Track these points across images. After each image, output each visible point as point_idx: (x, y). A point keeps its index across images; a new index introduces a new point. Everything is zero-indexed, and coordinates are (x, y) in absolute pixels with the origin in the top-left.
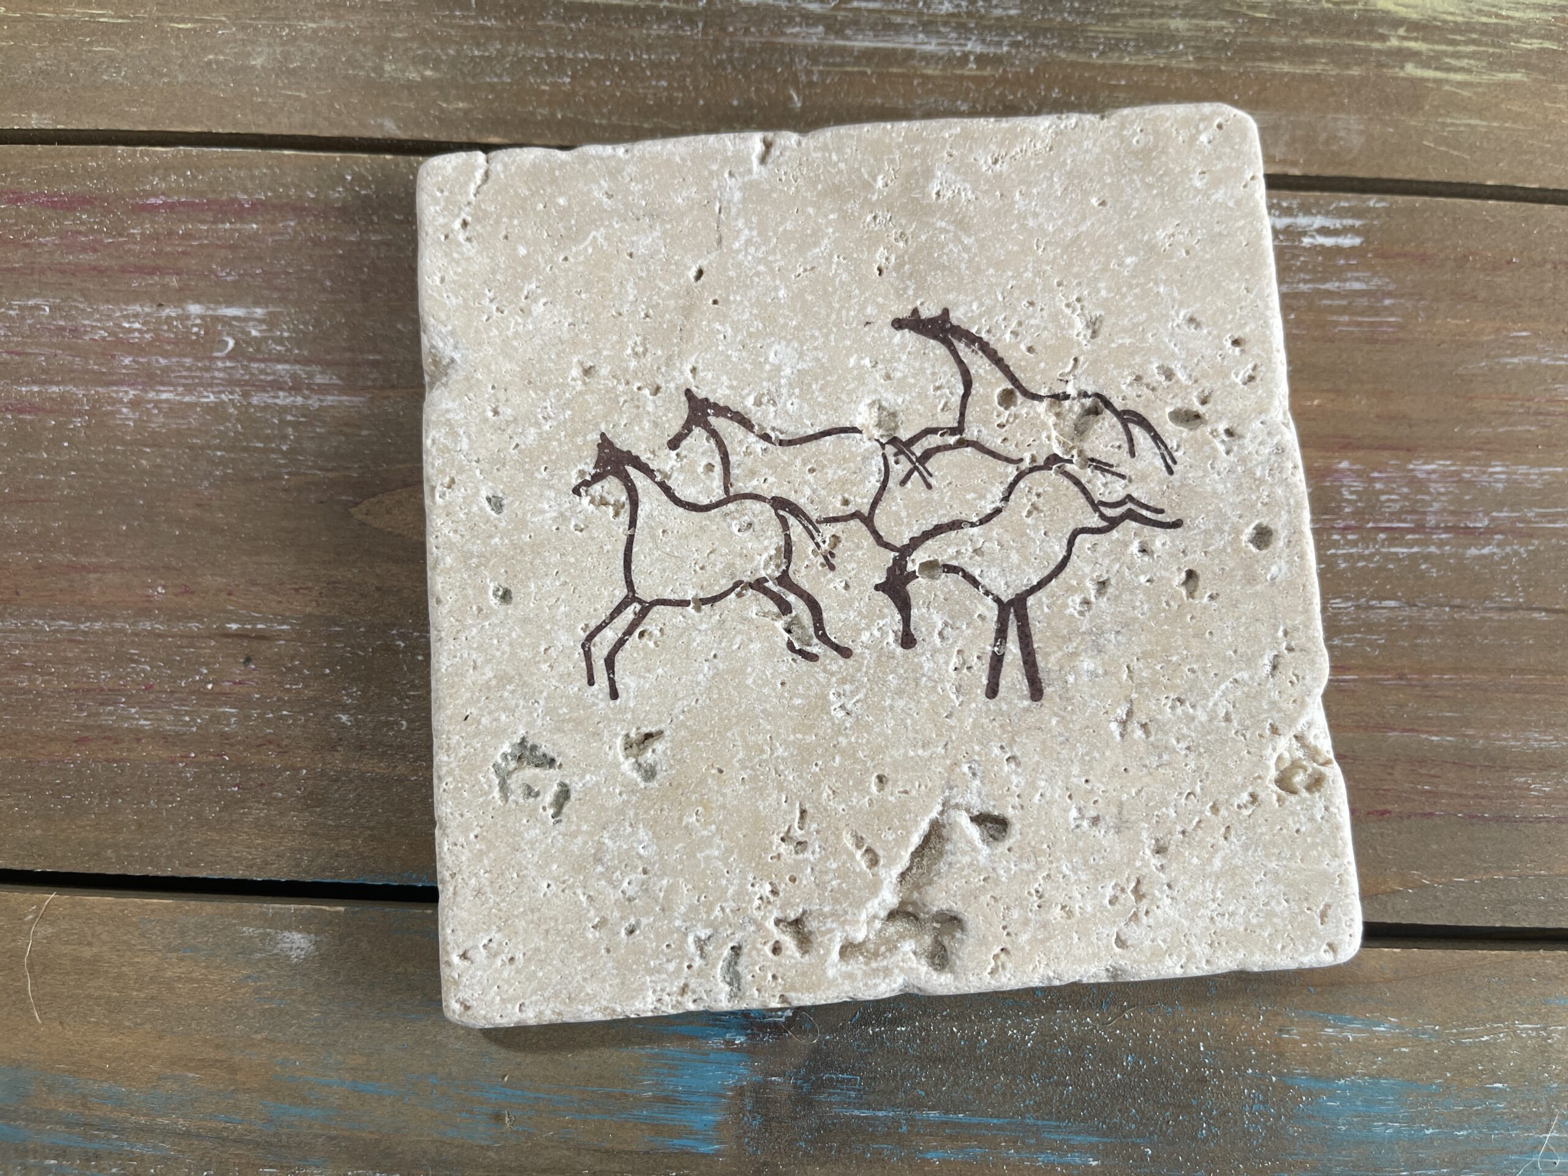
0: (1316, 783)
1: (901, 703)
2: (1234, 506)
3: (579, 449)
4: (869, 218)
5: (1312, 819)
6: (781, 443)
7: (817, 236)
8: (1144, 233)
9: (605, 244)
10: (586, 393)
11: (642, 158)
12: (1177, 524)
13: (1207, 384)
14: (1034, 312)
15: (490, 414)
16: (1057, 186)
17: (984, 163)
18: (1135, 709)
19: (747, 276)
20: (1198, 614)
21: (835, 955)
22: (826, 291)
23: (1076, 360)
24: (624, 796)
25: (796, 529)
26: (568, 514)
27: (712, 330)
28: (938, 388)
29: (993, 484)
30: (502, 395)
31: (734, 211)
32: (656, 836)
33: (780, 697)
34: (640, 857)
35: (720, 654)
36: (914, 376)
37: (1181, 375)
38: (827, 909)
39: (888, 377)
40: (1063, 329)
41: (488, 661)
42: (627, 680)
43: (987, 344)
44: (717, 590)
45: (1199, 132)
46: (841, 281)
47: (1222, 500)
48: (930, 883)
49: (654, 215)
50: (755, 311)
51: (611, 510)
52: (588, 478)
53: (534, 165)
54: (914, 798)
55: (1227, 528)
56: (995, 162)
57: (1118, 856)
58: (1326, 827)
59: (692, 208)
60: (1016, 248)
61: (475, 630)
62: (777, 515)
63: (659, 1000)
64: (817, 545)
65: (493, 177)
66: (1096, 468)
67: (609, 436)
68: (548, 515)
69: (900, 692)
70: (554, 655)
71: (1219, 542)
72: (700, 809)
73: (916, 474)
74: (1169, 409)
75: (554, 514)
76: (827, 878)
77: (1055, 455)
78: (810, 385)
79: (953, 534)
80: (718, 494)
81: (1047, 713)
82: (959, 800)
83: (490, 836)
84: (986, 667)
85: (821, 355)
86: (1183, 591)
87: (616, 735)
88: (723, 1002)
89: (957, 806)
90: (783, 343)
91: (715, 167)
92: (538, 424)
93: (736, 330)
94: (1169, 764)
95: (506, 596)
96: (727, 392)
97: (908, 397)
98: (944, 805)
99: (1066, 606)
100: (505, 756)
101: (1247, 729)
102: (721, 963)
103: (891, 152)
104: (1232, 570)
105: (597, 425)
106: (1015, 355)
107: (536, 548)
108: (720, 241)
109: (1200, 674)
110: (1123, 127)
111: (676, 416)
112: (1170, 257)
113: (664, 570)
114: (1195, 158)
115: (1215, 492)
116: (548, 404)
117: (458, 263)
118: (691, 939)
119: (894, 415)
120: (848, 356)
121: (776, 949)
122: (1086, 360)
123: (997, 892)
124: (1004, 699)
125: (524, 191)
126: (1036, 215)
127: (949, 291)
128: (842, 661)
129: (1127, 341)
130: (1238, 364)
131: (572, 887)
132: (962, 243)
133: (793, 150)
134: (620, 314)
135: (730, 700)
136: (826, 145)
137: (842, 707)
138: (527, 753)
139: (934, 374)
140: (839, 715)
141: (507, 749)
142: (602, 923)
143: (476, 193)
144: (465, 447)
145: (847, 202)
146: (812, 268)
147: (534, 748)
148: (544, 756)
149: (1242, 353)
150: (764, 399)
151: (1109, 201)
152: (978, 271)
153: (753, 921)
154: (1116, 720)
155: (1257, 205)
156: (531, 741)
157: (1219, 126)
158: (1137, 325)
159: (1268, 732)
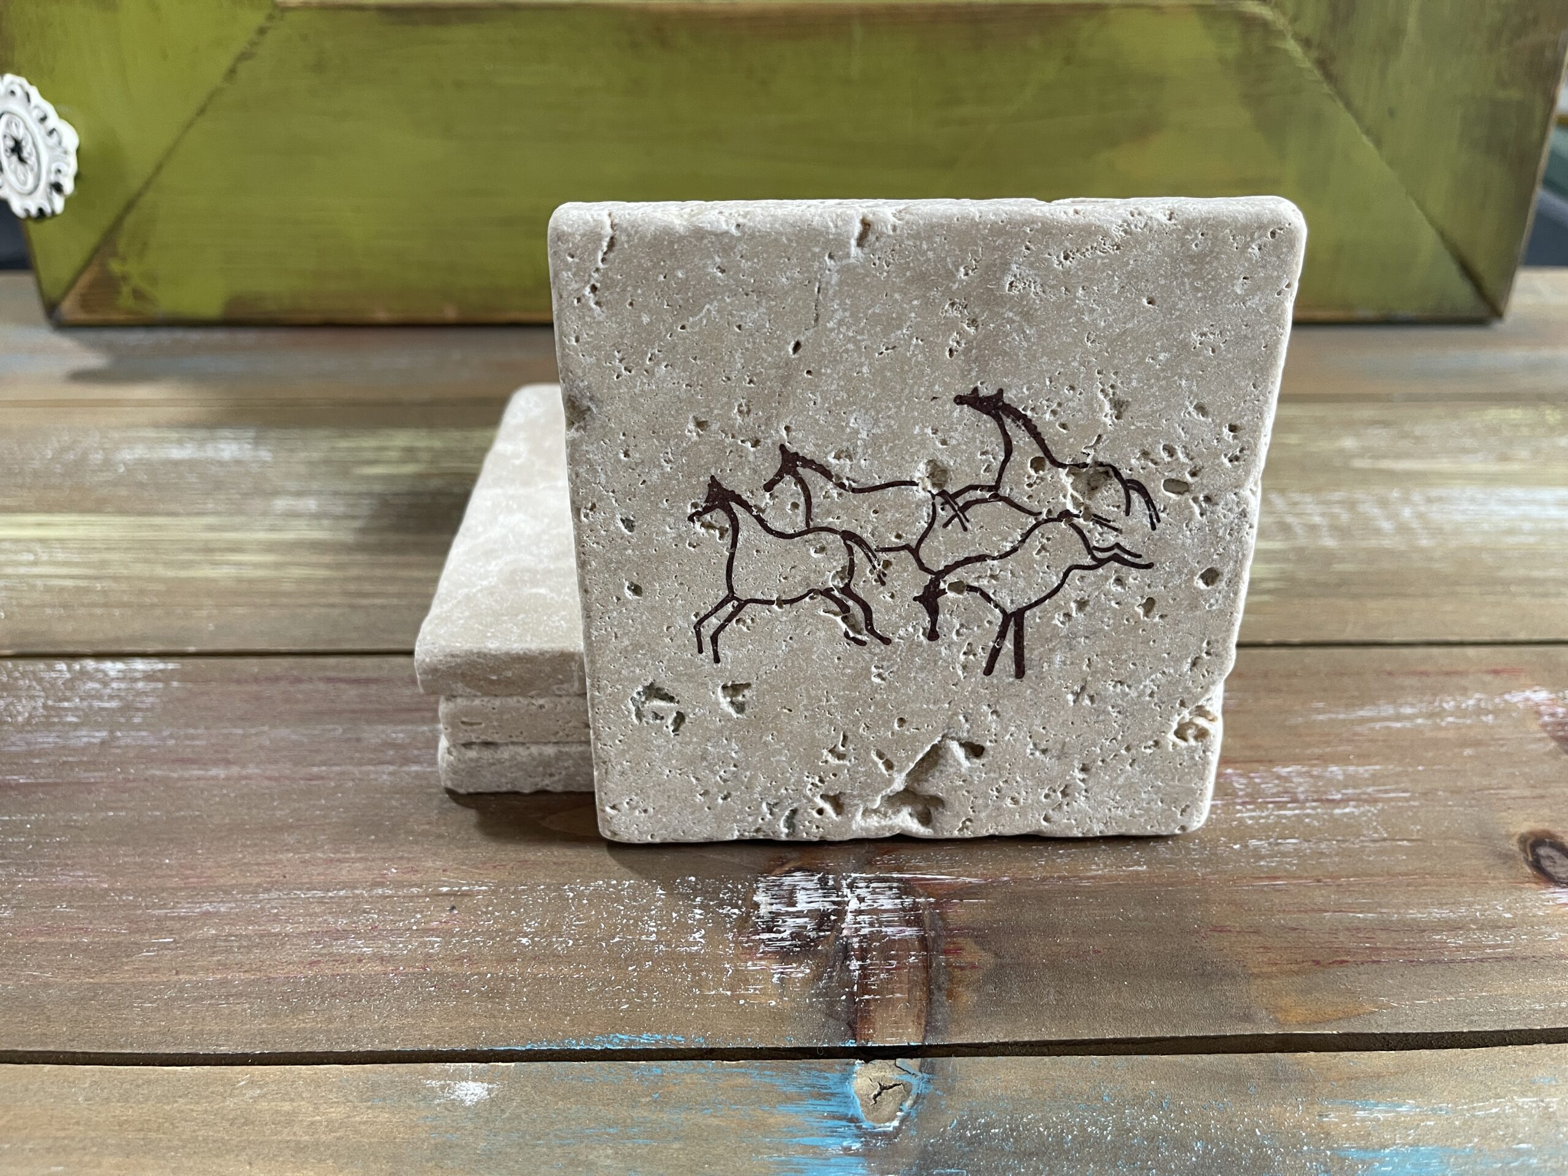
0: (1203, 734)
1: (922, 676)
2: (1195, 556)
3: (693, 487)
4: (948, 304)
5: (1193, 758)
6: (854, 490)
7: (902, 317)
8: (1181, 332)
9: (718, 316)
10: (699, 444)
11: (752, 236)
12: (1149, 566)
13: (1200, 462)
14: (1074, 396)
15: (622, 456)
16: (1116, 285)
17: (1056, 258)
18: (1087, 687)
19: (837, 352)
20: (1148, 628)
21: (859, 816)
22: (902, 368)
23: (1100, 436)
24: (723, 723)
25: (859, 554)
26: (684, 535)
27: (805, 398)
28: (983, 453)
29: (1015, 530)
30: (631, 441)
31: (831, 292)
32: (744, 748)
33: (836, 667)
34: (732, 758)
35: (795, 637)
36: (966, 444)
37: (1180, 455)
38: (856, 792)
39: (944, 442)
40: (1095, 411)
41: (626, 634)
42: (726, 651)
43: (1030, 420)
44: (795, 595)
45: (1253, 240)
46: (916, 361)
47: (1187, 551)
48: (927, 781)
49: (761, 292)
50: (842, 383)
51: (717, 533)
52: (700, 509)
53: (655, 237)
54: (923, 733)
55: (1186, 571)
56: (1066, 258)
57: (1055, 773)
58: (1201, 764)
59: (795, 288)
60: (1069, 340)
61: (615, 614)
62: (845, 543)
63: (742, 835)
64: (874, 567)
65: (617, 248)
66: (1097, 522)
67: (717, 478)
68: (669, 536)
69: (922, 668)
70: (674, 632)
71: (1177, 580)
72: (775, 733)
73: (956, 519)
74: (1165, 479)
75: (674, 535)
76: (858, 776)
78: (881, 447)
79: (978, 564)
81: (1025, 687)
82: (954, 735)
83: (630, 741)
84: (987, 655)
85: (893, 423)
86: (1141, 611)
87: (718, 685)
88: (783, 836)
89: (952, 738)
90: (863, 411)
91: (817, 250)
92: (661, 466)
93: (825, 399)
94: (1103, 721)
95: (636, 590)
96: (813, 449)
97: (959, 460)
98: (943, 737)
99: (1053, 618)
100: (639, 694)
101: (1163, 702)
102: (784, 818)
103: (975, 244)
104: (1181, 600)
105: (708, 469)
106: (1052, 433)
107: (661, 559)
108: (816, 320)
109: (1140, 667)
110: (1187, 229)
111: (771, 467)
112: (1198, 356)
113: (756, 579)
114: (1243, 266)
115: (1183, 545)
116: (669, 450)
117: (590, 325)
118: (764, 805)
119: (945, 472)
120: (914, 425)
121: (820, 812)
122: (1108, 438)
123: (971, 788)
125: (646, 262)
126: (1092, 311)
127: (1006, 375)
129: (1144, 425)
130: (1230, 446)
131: (686, 773)
132: (1024, 332)
133: (889, 236)
134: (729, 379)
135: (801, 669)
136: (919, 233)
137: (879, 675)
138: (653, 691)
139: (982, 442)
140: (877, 680)
141: (640, 689)
142: (706, 793)
143: (603, 260)
144: (603, 481)
145: (930, 289)
146: (894, 348)
147: (659, 689)
148: (666, 694)
149: (1235, 437)
150: (843, 455)
151: (1158, 302)
152: (1034, 358)
153: (805, 797)
154: (1072, 693)
155: (1284, 312)
156: (657, 685)
157: (1273, 234)
158: (1154, 412)
159: (1177, 705)
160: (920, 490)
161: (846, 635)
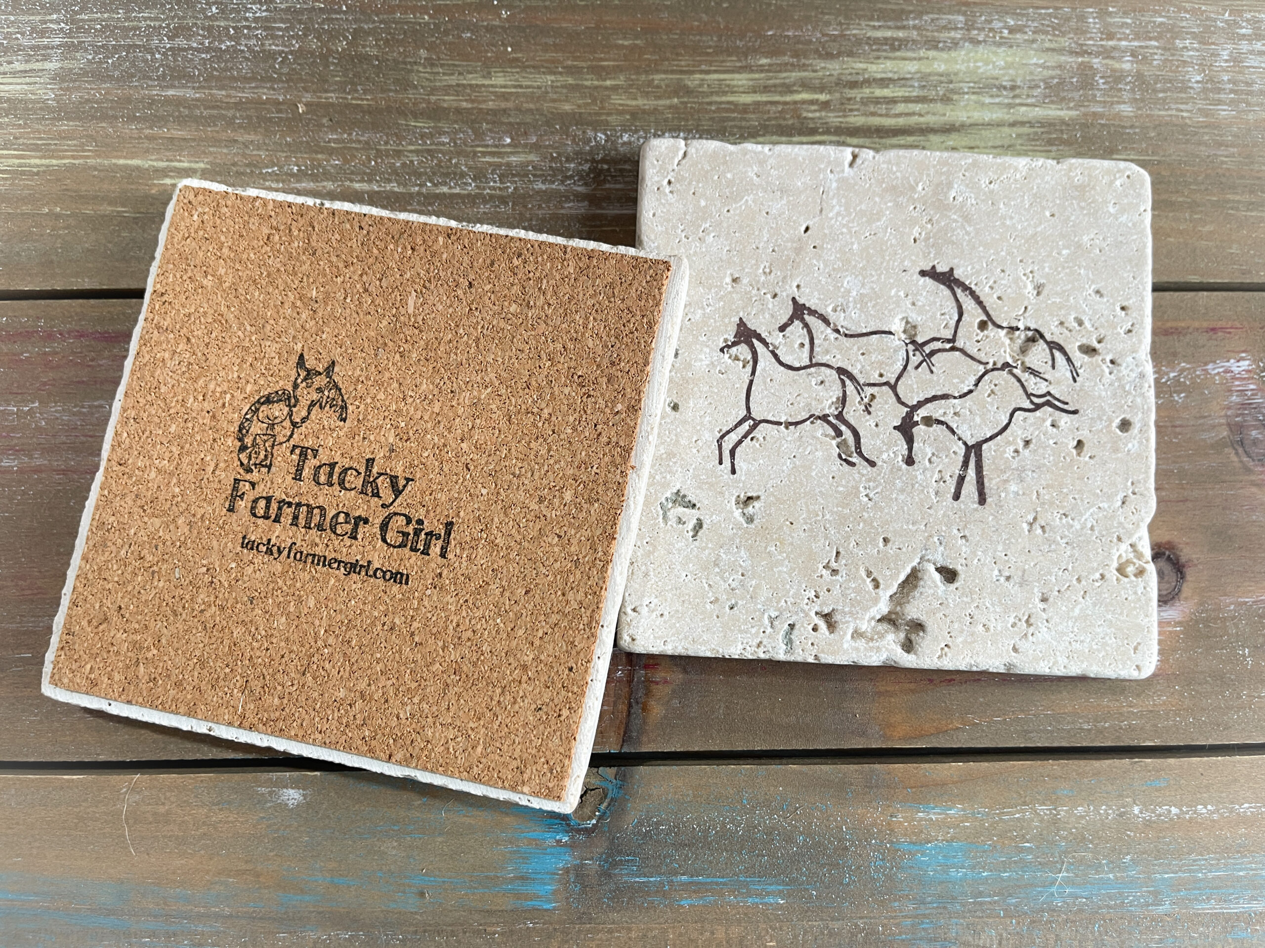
0: (1140, 573)
1: (902, 497)
2: (1110, 405)
3: (726, 325)
4: (912, 207)
5: (1135, 593)
6: (846, 335)
7: (879, 215)
8: (1075, 236)
9: (753, 205)
10: (733, 293)
11: (779, 156)
12: (1075, 412)
13: (1102, 332)
14: (1004, 276)
16: (1026, 202)
17: (984, 182)
18: (1038, 517)
19: (835, 234)
20: (1081, 466)
21: (849, 636)
22: (881, 249)
23: (1026, 308)
24: (734, 530)
25: (850, 387)
26: (716, 363)
27: (811, 264)
28: (943, 314)
31: (831, 194)
32: (751, 556)
33: (831, 485)
34: (741, 566)
35: (798, 455)
36: (929, 305)
37: (1087, 324)
38: (847, 609)
39: (913, 304)
40: (1020, 288)
41: (662, 444)
42: (742, 464)
45: (1115, 179)
46: (891, 244)
47: (1104, 401)
48: (908, 602)
49: (783, 191)
50: (838, 256)
51: (741, 364)
53: (714, 151)
54: (904, 553)
55: (1104, 418)
56: (991, 182)
57: (1019, 600)
58: (1143, 598)
59: (806, 189)
60: (997, 237)
63: (744, 649)
65: (688, 156)
68: (704, 363)
69: (902, 491)
70: (700, 444)
71: (1099, 426)
72: (778, 543)
74: (1078, 344)
75: (708, 362)
76: (848, 592)
78: (867, 303)
81: (987, 513)
82: (930, 557)
83: (655, 543)
84: (954, 482)
85: (875, 286)
86: (1074, 452)
87: (732, 495)
88: (781, 656)
89: (928, 561)
90: (853, 276)
91: (822, 166)
92: (703, 308)
93: (826, 266)
94: (1055, 551)
95: (675, 407)
96: (817, 302)
97: (924, 317)
98: (921, 559)
99: (1005, 452)
100: (667, 499)
101: (1103, 536)
102: (782, 633)
103: (929, 170)
104: (1105, 443)
105: (738, 312)
106: (990, 301)
107: (695, 381)
108: (821, 211)
109: (1079, 501)
110: (1070, 170)
112: (1090, 253)
114: (1111, 194)
115: (1100, 397)
116: (710, 297)
117: (664, 205)
118: (766, 616)
119: (915, 327)
120: (891, 289)
121: (815, 629)
122: (1032, 308)
123: (947, 612)
125: (707, 167)
126: (1011, 218)
127: (955, 257)
128: (869, 468)
129: (1057, 301)
130: (1123, 322)
131: (700, 578)
132: (965, 229)
133: (870, 161)
134: (758, 248)
135: (802, 484)
136: (890, 160)
137: (867, 495)
138: (680, 499)
139: (941, 306)
140: (865, 499)
141: (669, 495)
142: (715, 601)
143: (678, 165)
145: (899, 197)
146: (875, 234)
147: (684, 496)
148: (690, 501)
149: (1126, 315)
150: (839, 308)
151: (1057, 215)
152: (974, 247)
153: (803, 611)
154: (1026, 522)
155: (1145, 228)
156: (683, 492)
157: (1128, 177)
158: (1065, 291)
159: (1115, 540)
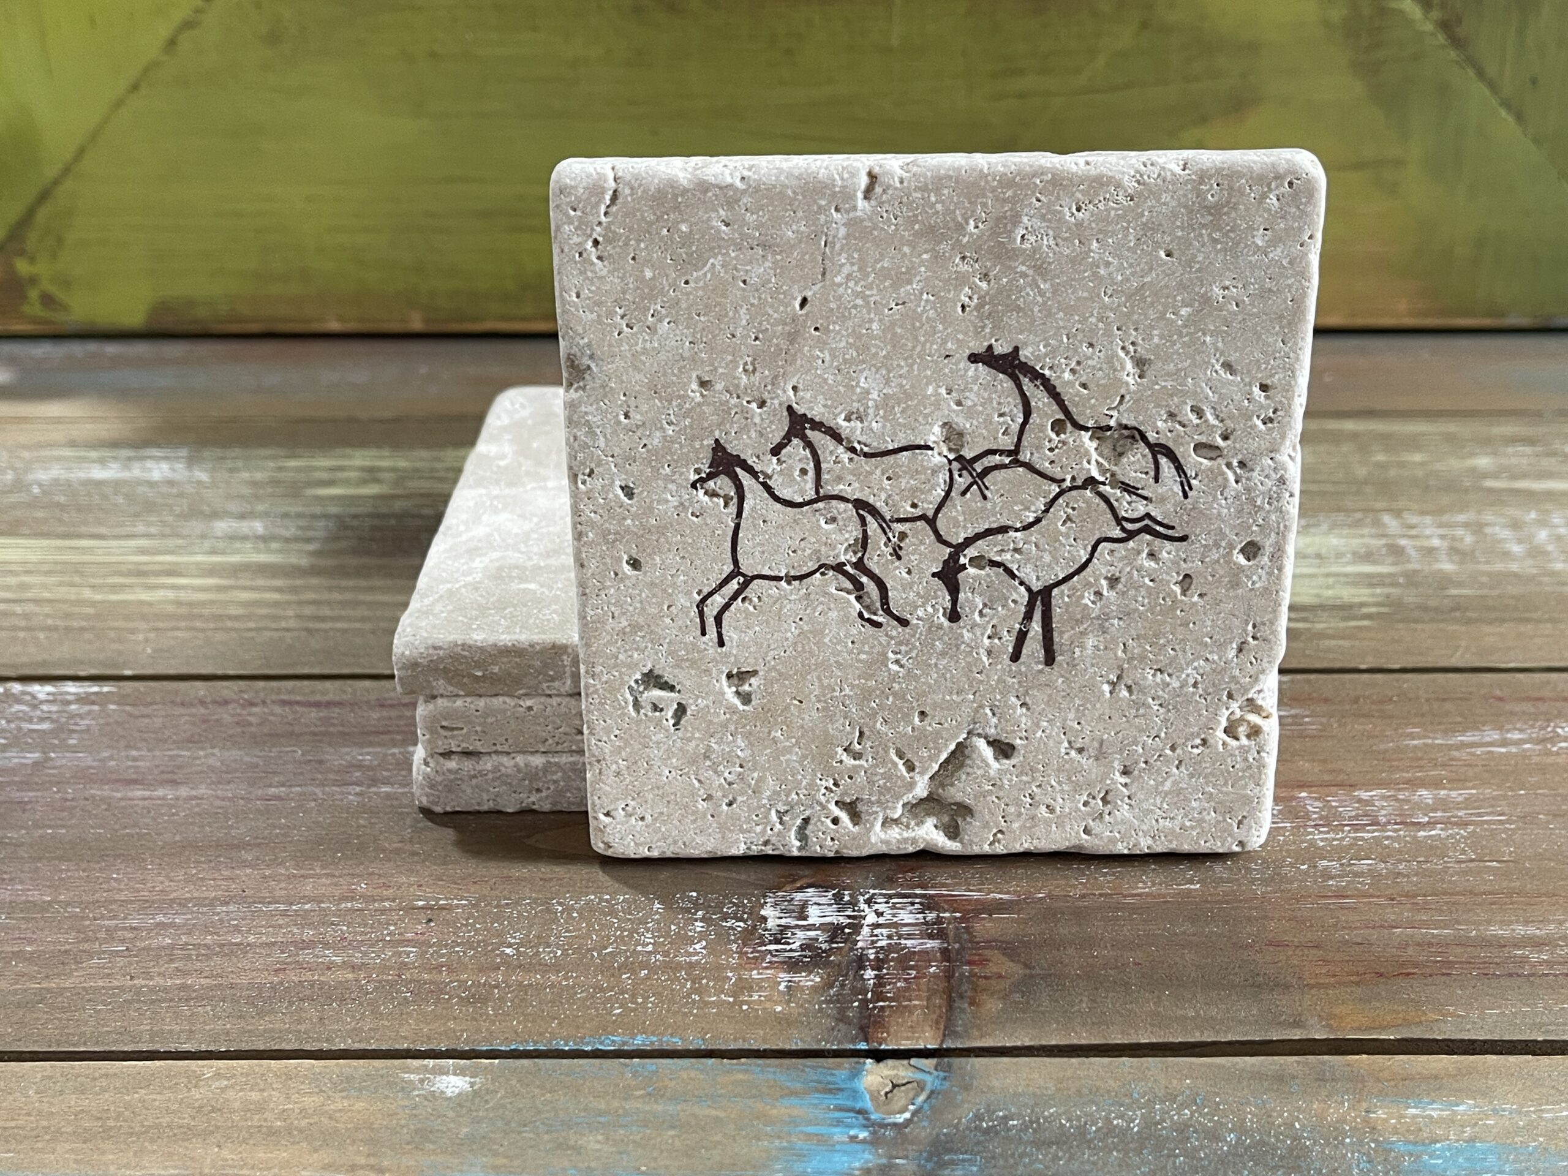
0: (1255, 732)
1: (943, 662)
2: (1234, 527)
3: (697, 451)
4: (959, 258)
5: (1246, 760)
7: (911, 272)
8: (1202, 285)
9: (722, 271)
10: (703, 404)
11: (757, 190)
12: (1184, 539)
13: (1231, 424)
14: (1094, 354)
15: (622, 418)
16: (1131, 237)
17: (1068, 210)
18: (1124, 675)
19: (846, 308)
20: (1187, 607)
21: (878, 827)
22: (913, 325)
23: (1123, 397)
24: (728, 716)
25: (872, 525)
26: (687, 504)
27: (812, 356)
28: (1001, 415)
29: (1037, 499)
30: (632, 402)
31: (838, 246)
32: (751, 744)
33: (850, 653)
34: (739, 757)
35: (805, 618)
36: (982, 405)
37: (1210, 416)
38: (874, 798)
39: (959, 403)
40: (1115, 370)
41: (624, 614)
42: (731, 634)
43: (1049, 380)
44: (805, 570)
45: (1270, 190)
46: (927, 317)
47: (1223, 522)
48: (952, 785)
49: (766, 246)
50: (851, 340)
51: (721, 502)
52: (704, 475)
53: (659, 190)
54: (947, 729)
55: (1223, 544)
56: (1078, 210)
57: (1093, 776)
58: (1256, 766)
60: (1085, 294)
61: (612, 591)
63: (749, 848)
64: (889, 539)
65: (620, 201)
66: (1125, 490)
67: (722, 442)
68: (671, 505)
69: (943, 654)
70: (675, 612)
71: (1215, 555)
72: (785, 728)
73: (975, 487)
74: (1194, 443)
75: (676, 504)
76: (876, 779)
77: (1093, 478)
78: (894, 408)
79: (1000, 537)
80: (811, 494)
81: (1056, 676)
82: (980, 731)
83: (626, 736)
84: (1013, 639)
85: (905, 382)
86: (1177, 589)
87: (722, 672)
88: (794, 850)
89: (978, 735)
90: (873, 369)
91: (823, 203)
92: (662, 429)
93: (834, 357)
94: (1143, 715)
95: (635, 564)
96: (822, 410)
97: (975, 422)
98: (969, 733)
99: (1083, 597)
100: (637, 681)
101: (1209, 694)
102: (795, 828)
103: (984, 196)
104: (1221, 577)
105: (712, 432)
106: (1071, 392)
107: (661, 530)
108: (824, 274)
109: (1180, 653)
110: (1201, 180)
112: (1221, 310)
113: (763, 552)
114: (1262, 216)
115: (1219, 514)
116: (671, 412)
117: (591, 280)
118: (773, 812)
119: (961, 436)
120: (927, 384)
121: (835, 821)
122: (1132, 398)
123: (1001, 794)
124: (1024, 663)
125: (650, 216)
126: (1108, 264)
127: (1021, 332)
129: (1169, 384)
130: (1262, 407)
131: (687, 774)
132: (1038, 287)
133: (896, 189)
134: (734, 336)
135: (811, 653)
136: (926, 185)
137: (897, 662)
138: (652, 679)
139: (999, 403)
140: (895, 667)
141: (638, 676)
142: (709, 798)
143: (606, 214)
144: (602, 445)
145: (940, 243)
146: (904, 303)
147: (659, 677)
148: (666, 683)
149: (1267, 397)
150: (854, 417)
151: (1176, 254)
152: (1050, 315)
153: (820, 803)
154: (1108, 682)
155: (1308, 264)
156: (656, 672)
157: (1291, 184)
158: (1179, 370)
159: (1225, 698)
160: (936, 455)
161: (861, 615)
